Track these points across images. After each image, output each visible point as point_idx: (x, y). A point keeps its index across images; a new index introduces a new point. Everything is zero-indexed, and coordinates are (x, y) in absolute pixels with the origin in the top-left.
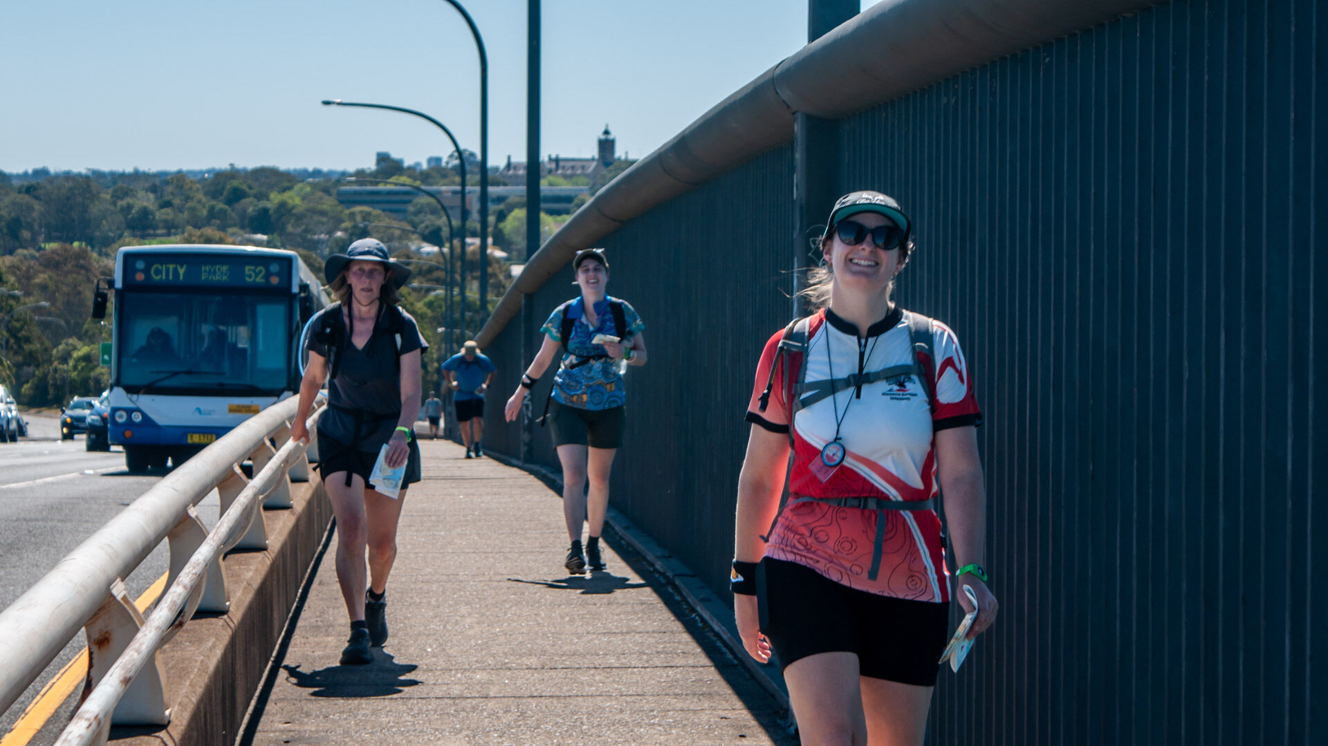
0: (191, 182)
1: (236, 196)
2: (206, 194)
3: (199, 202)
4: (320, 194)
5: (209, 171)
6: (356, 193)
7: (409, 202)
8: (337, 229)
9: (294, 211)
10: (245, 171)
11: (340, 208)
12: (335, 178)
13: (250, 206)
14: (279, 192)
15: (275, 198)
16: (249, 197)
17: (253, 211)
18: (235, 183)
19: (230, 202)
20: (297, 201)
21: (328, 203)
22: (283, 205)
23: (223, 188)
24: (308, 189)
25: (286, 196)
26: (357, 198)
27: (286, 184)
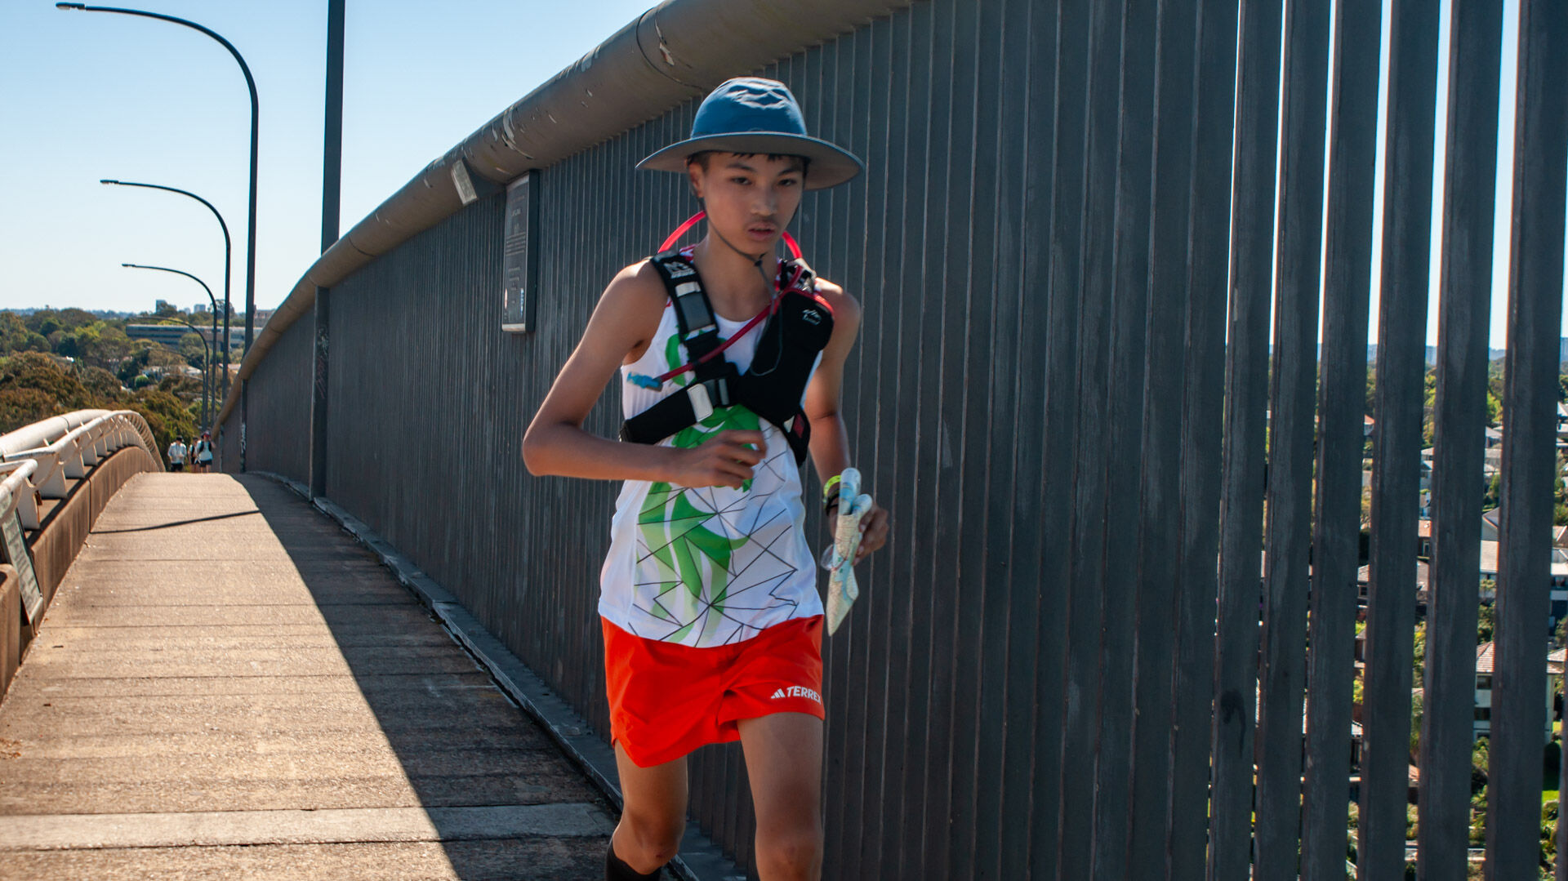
0: (17, 318)
1: (49, 329)
2: (27, 326)
3: (23, 332)
4: (114, 329)
5: (29, 310)
6: (140, 329)
7: (180, 337)
8: (125, 354)
9: (94, 341)
10: (57, 311)
11: (127, 340)
12: (125, 317)
13: (60, 336)
14: (83, 327)
15: (79, 331)
16: (59, 329)
17: (63, 340)
18: (51, 319)
19: (44, 333)
20: (96, 334)
21: (119, 335)
23: (40, 323)
24: (104, 325)
25: (87, 330)
26: (142, 333)
27: (87, 321)
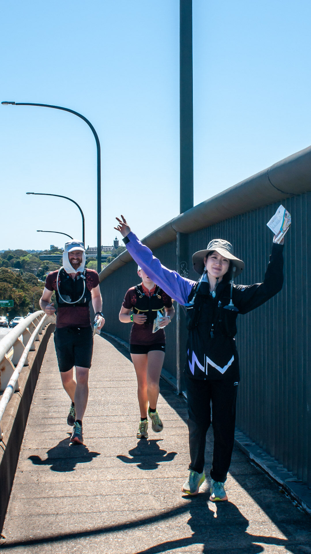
1: (10, 258)
2: (2, 257)
3: (0, 259)
4: (35, 257)
5: (2, 251)
6: (45, 257)
8: (39, 267)
9: (27, 262)
10: (13, 251)
11: (40, 261)
12: (39, 252)
13: (15, 261)
15: (22, 258)
16: (14, 258)
18: (10, 254)
19: (9, 260)
20: (28, 259)
21: (37, 260)
22: (24, 260)
23: (7, 256)
24: (31, 256)
25: (25, 258)
27: (25, 254)
